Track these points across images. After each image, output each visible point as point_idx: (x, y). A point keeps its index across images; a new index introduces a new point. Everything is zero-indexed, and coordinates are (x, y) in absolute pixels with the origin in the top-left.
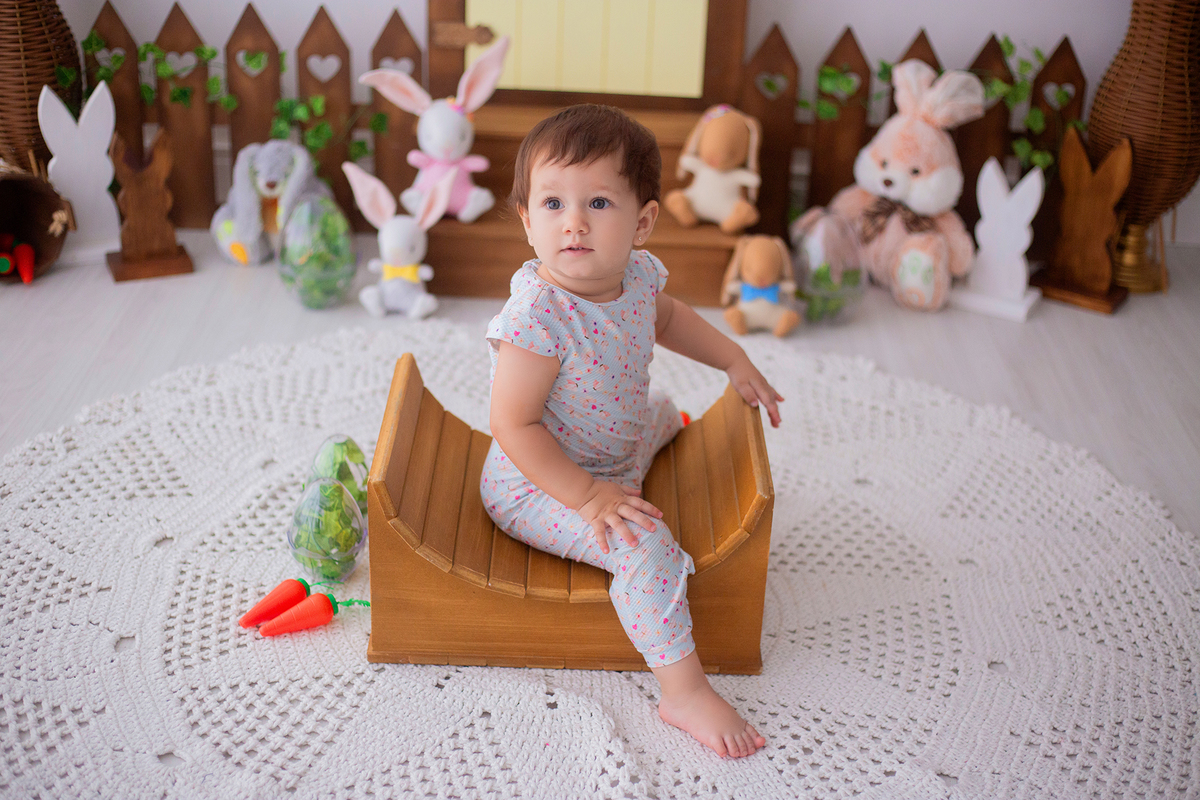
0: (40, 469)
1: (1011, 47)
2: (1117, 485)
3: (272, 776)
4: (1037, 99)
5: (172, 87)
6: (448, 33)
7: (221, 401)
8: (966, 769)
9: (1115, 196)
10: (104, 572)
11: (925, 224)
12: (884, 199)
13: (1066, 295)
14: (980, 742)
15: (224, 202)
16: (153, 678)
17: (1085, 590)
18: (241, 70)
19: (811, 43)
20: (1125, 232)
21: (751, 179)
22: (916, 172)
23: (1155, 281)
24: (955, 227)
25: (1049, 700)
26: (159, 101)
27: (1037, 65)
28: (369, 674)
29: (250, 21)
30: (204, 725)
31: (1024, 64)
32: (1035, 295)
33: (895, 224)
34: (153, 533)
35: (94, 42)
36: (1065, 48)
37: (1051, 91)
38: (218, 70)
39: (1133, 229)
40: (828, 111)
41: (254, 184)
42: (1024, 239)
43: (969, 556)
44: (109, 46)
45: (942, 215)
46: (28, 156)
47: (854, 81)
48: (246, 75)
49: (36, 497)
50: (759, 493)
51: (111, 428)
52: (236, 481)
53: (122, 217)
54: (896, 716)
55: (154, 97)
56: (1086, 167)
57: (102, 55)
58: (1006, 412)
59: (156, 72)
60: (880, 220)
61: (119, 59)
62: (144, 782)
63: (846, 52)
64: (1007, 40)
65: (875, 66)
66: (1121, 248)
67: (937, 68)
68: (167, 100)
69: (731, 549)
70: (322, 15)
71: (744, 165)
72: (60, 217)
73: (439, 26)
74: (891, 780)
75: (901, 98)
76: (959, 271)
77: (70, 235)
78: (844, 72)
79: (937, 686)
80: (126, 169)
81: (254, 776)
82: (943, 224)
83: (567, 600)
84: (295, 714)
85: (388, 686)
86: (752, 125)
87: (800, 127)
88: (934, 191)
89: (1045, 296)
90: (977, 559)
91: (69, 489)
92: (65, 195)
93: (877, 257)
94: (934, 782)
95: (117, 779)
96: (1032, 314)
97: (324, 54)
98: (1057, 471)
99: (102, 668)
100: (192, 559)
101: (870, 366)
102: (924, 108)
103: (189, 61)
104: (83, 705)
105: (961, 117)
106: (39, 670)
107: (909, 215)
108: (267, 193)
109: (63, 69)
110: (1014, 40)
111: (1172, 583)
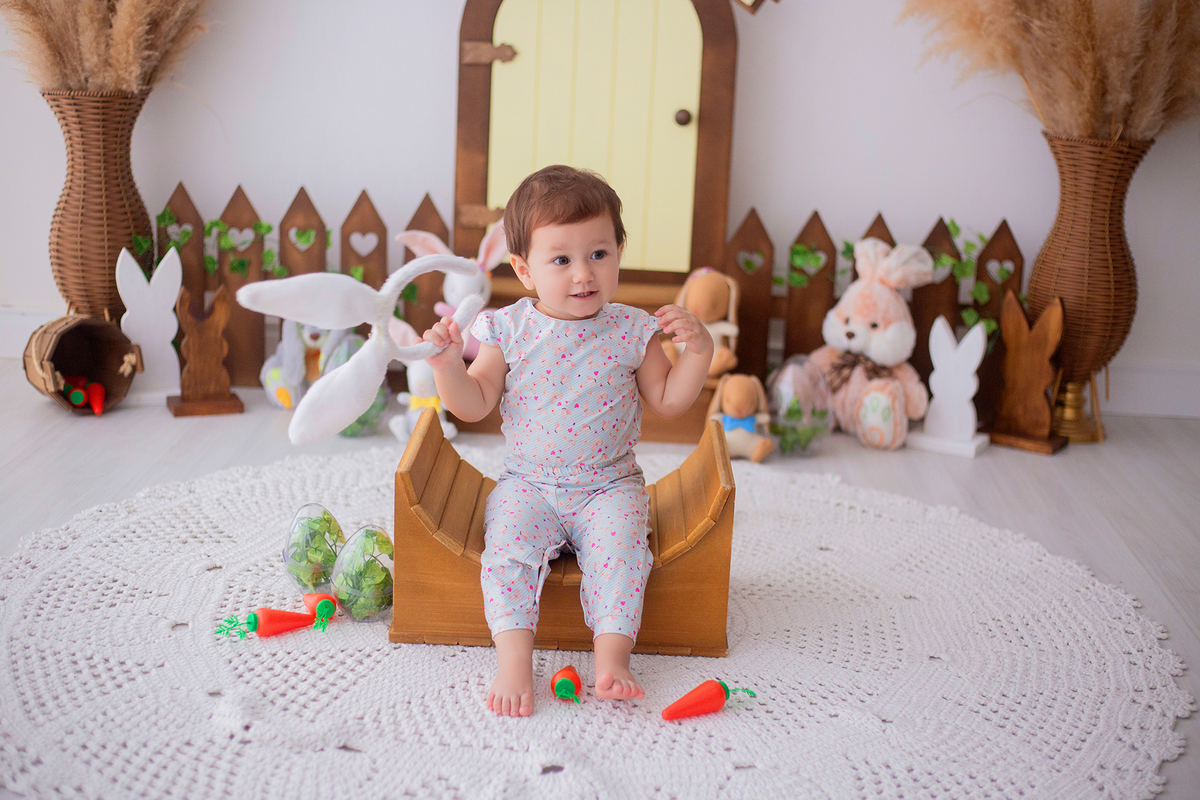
0: (106, 523)
1: (957, 230)
2: (1048, 555)
3: (297, 714)
4: (981, 274)
5: (231, 257)
6: (472, 215)
7: (265, 488)
8: (901, 716)
9: (1050, 349)
10: (163, 586)
11: (885, 373)
12: (848, 352)
13: (1012, 440)
14: (914, 700)
15: (273, 352)
16: (205, 646)
17: (1014, 615)
18: (293, 246)
19: (784, 227)
20: (1063, 390)
21: (730, 329)
22: (874, 326)
23: (1092, 433)
24: (910, 377)
25: (980, 679)
26: (220, 271)
27: (980, 246)
28: (387, 649)
29: (303, 202)
30: (247, 676)
31: (969, 245)
32: (984, 438)
33: (858, 373)
34: (205, 562)
35: (167, 217)
36: (1004, 229)
37: (993, 267)
38: (272, 243)
39: (1070, 386)
40: (799, 280)
41: (300, 336)
42: (971, 386)
43: (913, 594)
44: (179, 222)
45: (898, 366)
46: (104, 315)
47: (822, 258)
48: (297, 250)
49: (103, 539)
50: (723, 485)
51: (167, 501)
52: (274, 534)
53: (183, 362)
54: (843, 684)
55: (216, 267)
56: (1024, 325)
57: (173, 229)
58: (955, 510)
59: (219, 244)
60: (846, 372)
61: (188, 233)
62: (194, 707)
63: (814, 233)
64: (953, 223)
65: (840, 246)
66: (1061, 404)
67: (892, 244)
68: (227, 270)
69: (699, 536)
70: (364, 197)
71: (725, 318)
72: (130, 359)
73: (465, 208)
74: (835, 720)
75: (861, 267)
76: (917, 415)
77: (138, 376)
78: (813, 251)
79: (882, 668)
80: (189, 318)
81: (282, 713)
82: (899, 373)
83: (561, 582)
84: (321, 672)
85: (401, 656)
86: (731, 283)
87: (775, 299)
88: (892, 341)
89: (993, 442)
90: (917, 596)
91: (130, 536)
92: (134, 341)
93: (843, 405)
94: (871, 720)
95: (172, 704)
96: (980, 452)
97: (364, 232)
98: (995, 546)
99: (162, 640)
100: (239, 579)
101: (838, 479)
102: (880, 272)
103: (248, 235)
104: (145, 661)
105: (914, 281)
106: (107, 640)
107: (870, 364)
108: (311, 343)
109: (140, 238)
110: (959, 223)
111: (1092, 612)
